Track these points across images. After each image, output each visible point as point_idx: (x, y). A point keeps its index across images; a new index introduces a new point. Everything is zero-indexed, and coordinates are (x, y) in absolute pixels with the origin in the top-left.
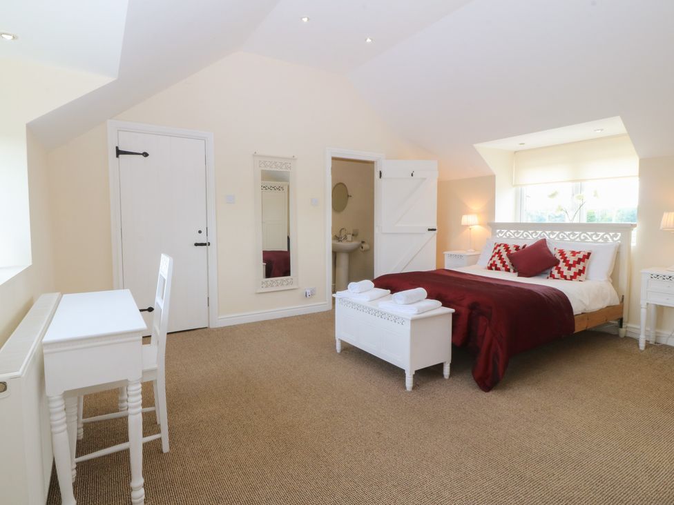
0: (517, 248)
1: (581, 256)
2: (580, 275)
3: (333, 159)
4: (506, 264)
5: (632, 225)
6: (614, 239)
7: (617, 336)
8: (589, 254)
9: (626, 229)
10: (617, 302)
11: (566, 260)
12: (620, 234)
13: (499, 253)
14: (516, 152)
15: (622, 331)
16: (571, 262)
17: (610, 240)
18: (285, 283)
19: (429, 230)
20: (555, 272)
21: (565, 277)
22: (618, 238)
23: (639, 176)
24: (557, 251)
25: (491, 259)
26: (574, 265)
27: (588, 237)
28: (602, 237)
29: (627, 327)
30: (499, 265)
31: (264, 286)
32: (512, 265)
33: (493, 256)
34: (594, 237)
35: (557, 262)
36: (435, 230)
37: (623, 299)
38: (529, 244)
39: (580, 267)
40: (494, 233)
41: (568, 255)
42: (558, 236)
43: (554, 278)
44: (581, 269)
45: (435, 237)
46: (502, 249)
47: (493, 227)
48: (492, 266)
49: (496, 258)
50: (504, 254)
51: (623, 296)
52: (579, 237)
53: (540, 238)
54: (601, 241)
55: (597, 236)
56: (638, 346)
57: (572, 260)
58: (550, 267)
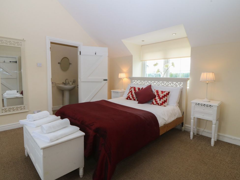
0: (139, 89)
1: (165, 93)
2: (165, 103)
3: (51, 43)
4: (134, 97)
5: (187, 79)
6: (180, 86)
7: (181, 130)
8: (169, 92)
9: (185, 80)
10: (181, 116)
11: (159, 96)
12: (182, 83)
13: (131, 91)
14: (142, 46)
15: (183, 128)
16: (161, 97)
17: (178, 86)
18: (19, 109)
19: (104, 80)
20: (154, 101)
21: (158, 104)
22: (182, 85)
23: (191, 56)
24: (155, 91)
25: (128, 95)
26: (162, 98)
27: (169, 84)
28: (175, 84)
29: (185, 126)
30: (131, 97)
31: (3, 111)
32: (136, 97)
33: (129, 93)
34: (172, 85)
35: (155, 97)
36: (107, 80)
37: (183, 113)
38: (144, 87)
39: (165, 99)
40: (132, 82)
41: (160, 93)
42: (157, 83)
43: (154, 104)
44: (165, 100)
45: (107, 83)
46: (133, 89)
47: (132, 79)
48: (128, 98)
49: (130, 94)
50: (133, 92)
51: (183, 112)
52: (166, 84)
53: (149, 85)
54: (174, 86)
55: (173, 84)
56: (190, 138)
57: (161, 95)
58: (152, 99)
